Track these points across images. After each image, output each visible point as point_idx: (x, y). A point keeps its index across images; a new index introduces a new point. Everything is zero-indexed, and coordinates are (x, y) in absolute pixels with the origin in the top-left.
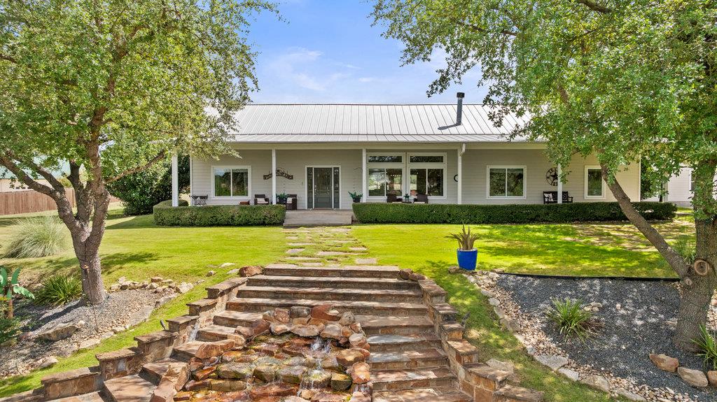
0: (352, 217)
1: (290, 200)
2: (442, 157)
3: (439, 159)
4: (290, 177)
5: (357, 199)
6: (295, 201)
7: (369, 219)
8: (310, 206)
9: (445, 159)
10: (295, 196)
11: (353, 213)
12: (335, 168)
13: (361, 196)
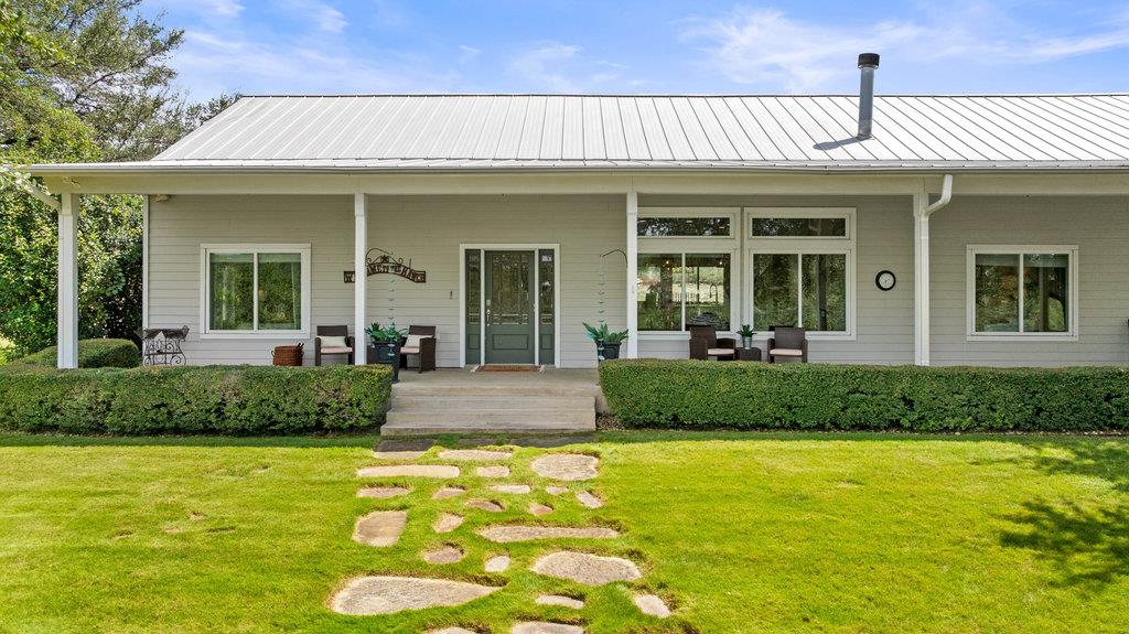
0: (597, 405)
1: (413, 344)
2: (843, 221)
3: (836, 228)
4: (418, 277)
5: (609, 346)
6: (429, 347)
7: (652, 416)
8: (472, 357)
9: (851, 228)
10: (431, 330)
11: (598, 389)
12: (542, 252)
13: (624, 335)
